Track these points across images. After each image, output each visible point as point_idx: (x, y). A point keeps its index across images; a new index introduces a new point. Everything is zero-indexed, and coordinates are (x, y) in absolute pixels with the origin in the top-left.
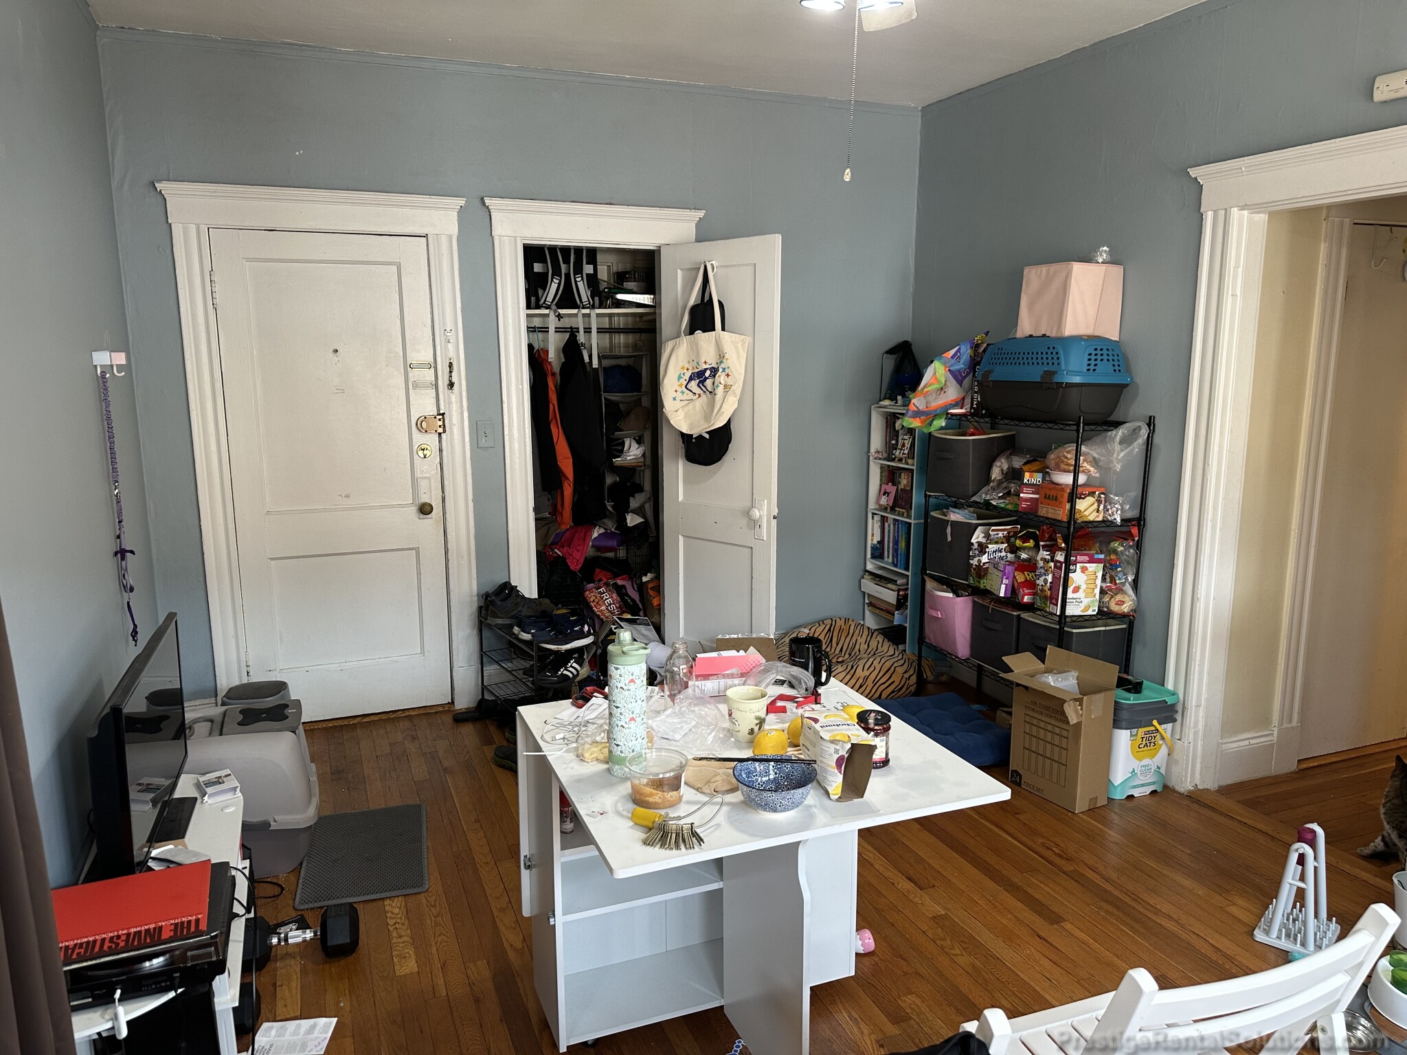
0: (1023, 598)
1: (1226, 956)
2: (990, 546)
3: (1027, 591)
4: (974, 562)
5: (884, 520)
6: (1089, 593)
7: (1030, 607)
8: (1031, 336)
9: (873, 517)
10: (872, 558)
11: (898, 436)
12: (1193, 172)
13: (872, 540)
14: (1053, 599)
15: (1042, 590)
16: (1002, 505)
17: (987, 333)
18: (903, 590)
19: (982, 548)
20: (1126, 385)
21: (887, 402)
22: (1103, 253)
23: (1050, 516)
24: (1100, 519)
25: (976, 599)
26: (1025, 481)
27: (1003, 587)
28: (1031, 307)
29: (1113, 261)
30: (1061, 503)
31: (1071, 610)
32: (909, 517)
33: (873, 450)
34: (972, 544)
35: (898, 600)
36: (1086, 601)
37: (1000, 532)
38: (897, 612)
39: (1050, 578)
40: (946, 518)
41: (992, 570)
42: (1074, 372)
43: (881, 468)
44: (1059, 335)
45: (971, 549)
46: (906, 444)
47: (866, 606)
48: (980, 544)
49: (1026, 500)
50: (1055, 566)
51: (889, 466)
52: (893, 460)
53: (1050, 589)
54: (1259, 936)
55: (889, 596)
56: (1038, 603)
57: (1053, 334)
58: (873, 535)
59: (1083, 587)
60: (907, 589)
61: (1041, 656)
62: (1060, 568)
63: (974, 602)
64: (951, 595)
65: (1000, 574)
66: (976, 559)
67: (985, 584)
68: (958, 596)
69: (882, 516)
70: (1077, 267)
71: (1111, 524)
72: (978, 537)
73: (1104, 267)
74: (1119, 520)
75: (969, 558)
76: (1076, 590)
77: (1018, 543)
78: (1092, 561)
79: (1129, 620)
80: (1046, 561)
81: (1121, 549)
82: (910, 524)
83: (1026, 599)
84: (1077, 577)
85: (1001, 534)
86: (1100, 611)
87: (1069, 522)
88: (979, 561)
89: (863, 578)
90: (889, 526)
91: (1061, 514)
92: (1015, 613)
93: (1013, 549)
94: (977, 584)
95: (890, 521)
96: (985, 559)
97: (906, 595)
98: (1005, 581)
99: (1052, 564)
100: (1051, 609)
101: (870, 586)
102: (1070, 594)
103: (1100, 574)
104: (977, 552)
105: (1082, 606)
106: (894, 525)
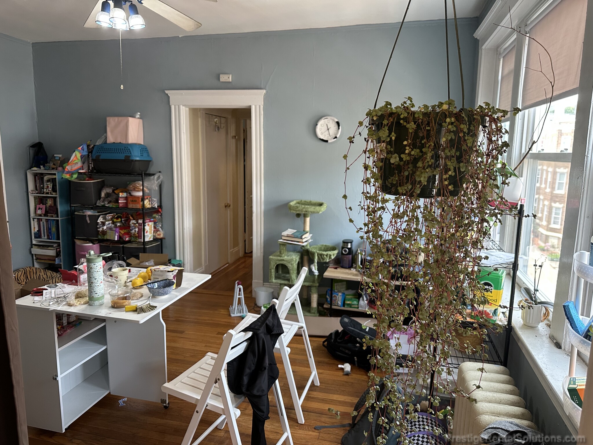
0: (126, 239)
1: (228, 322)
2: (106, 222)
3: (127, 236)
4: (101, 229)
5: (39, 220)
6: (150, 233)
7: (129, 242)
8: (114, 143)
9: (33, 220)
10: (35, 238)
11: (43, 183)
12: (167, 92)
13: (34, 230)
14: (139, 237)
15: (134, 235)
16: (111, 206)
17: (91, 141)
18: (58, 248)
19: (103, 224)
20: (150, 161)
21: (35, 169)
22: (138, 115)
23: (134, 207)
24: (150, 207)
25: (101, 244)
26: (120, 196)
27: (116, 237)
28: (112, 132)
29: (141, 118)
30: (138, 202)
31: (147, 239)
32: (58, 217)
33: (30, 190)
34: (98, 223)
35: (57, 253)
36: (150, 235)
37: (109, 217)
38: (56, 259)
39: (137, 230)
40: (84, 214)
41: (109, 231)
42: (136, 156)
43: (34, 198)
44: (127, 143)
45: (98, 225)
46: (50, 187)
47: (34, 261)
48: (102, 222)
49: (121, 203)
50: (139, 225)
51: (39, 196)
52: (43, 193)
53: (138, 233)
54: (232, 315)
55: (51, 252)
56: (133, 239)
57: (124, 142)
58: (34, 228)
59: (149, 231)
60: (60, 248)
61: (137, 257)
62: (141, 225)
63: (100, 246)
64: (91, 244)
65: (114, 232)
66: (102, 228)
67: (108, 237)
68: (94, 244)
69: (38, 219)
70: (130, 119)
71: (154, 208)
72: (100, 220)
73: (138, 120)
74: (156, 207)
75: (98, 228)
76: (147, 232)
77: (115, 220)
78: (150, 221)
79: (161, 239)
80: (134, 224)
81: (157, 216)
82: (58, 220)
83: (127, 239)
84: (147, 228)
85: (110, 217)
86: (154, 239)
87: (143, 209)
88: (103, 229)
89: (32, 248)
90: (43, 223)
91: (139, 206)
92: (121, 246)
93: (113, 223)
94: (103, 238)
95: (44, 221)
96: (105, 228)
97: (60, 251)
98: (117, 234)
99: (137, 225)
100: (139, 240)
101: (36, 251)
102: (146, 234)
103: (153, 226)
104: (101, 225)
105: (149, 237)
106: (46, 222)
